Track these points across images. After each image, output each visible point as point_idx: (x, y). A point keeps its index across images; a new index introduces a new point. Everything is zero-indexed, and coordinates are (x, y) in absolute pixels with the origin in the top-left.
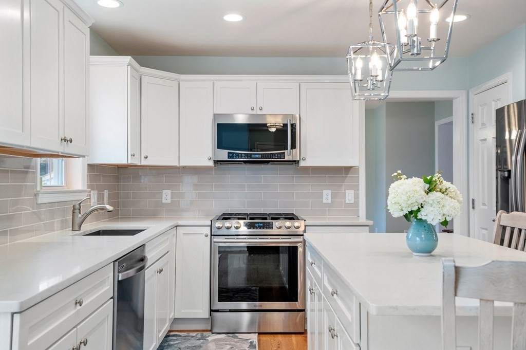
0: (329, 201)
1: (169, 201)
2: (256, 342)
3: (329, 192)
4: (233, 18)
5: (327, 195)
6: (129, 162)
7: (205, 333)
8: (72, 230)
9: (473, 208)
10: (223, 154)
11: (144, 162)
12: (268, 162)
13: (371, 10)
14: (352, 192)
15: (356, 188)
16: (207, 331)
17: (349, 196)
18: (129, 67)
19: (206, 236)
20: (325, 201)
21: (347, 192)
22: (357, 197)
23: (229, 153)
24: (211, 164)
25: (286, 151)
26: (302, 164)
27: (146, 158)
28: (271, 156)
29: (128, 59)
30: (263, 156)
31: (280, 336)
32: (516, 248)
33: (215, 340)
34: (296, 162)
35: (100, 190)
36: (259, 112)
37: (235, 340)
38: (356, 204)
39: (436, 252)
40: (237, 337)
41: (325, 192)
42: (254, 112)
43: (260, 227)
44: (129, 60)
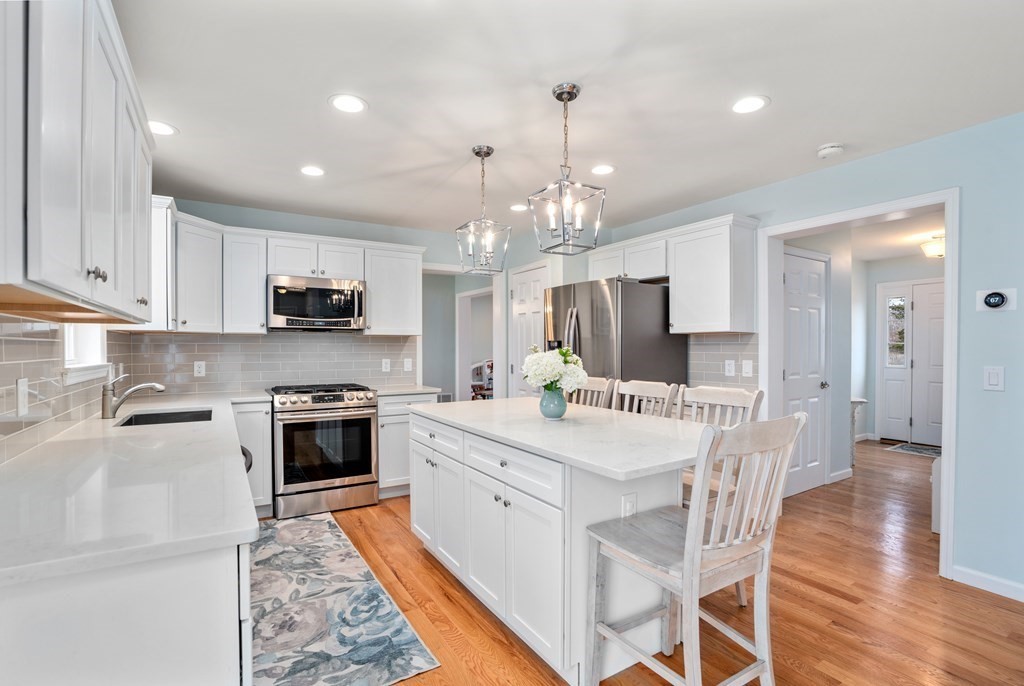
0: (388, 370)
1: (203, 374)
2: (334, 522)
3: (388, 361)
4: (312, 171)
5: (386, 364)
6: (170, 328)
7: (269, 522)
8: (103, 418)
9: (512, 372)
10: (280, 321)
11: (181, 329)
12: (330, 330)
13: (483, 190)
14: (410, 360)
15: (414, 357)
16: (269, 518)
17: (408, 364)
18: (169, 210)
19: (267, 413)
20: (384, 370)
21: (406, 360)
22: (414, 365)
23: (288, 320)
24: (264, 331)
25: (352, 319)
26: (367, 332)
27: (185, 323)
28: (336, 324)
29: (169, 200)
30: (327, 324)
31: (354, 511)
32: (591, 405)
33: (285, 527)
34: (360, 330)
35: (116, 363)
36: (321, 276)
37: (310, 523)
38: (414, 372)
39: (566, 416)
40: (309, 520)
41: (384, 361)
42: (315, 276)
43: (330, 400)
44: (170, 202)
